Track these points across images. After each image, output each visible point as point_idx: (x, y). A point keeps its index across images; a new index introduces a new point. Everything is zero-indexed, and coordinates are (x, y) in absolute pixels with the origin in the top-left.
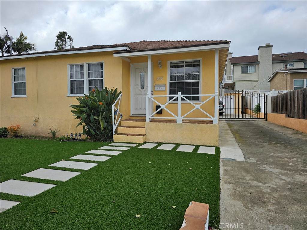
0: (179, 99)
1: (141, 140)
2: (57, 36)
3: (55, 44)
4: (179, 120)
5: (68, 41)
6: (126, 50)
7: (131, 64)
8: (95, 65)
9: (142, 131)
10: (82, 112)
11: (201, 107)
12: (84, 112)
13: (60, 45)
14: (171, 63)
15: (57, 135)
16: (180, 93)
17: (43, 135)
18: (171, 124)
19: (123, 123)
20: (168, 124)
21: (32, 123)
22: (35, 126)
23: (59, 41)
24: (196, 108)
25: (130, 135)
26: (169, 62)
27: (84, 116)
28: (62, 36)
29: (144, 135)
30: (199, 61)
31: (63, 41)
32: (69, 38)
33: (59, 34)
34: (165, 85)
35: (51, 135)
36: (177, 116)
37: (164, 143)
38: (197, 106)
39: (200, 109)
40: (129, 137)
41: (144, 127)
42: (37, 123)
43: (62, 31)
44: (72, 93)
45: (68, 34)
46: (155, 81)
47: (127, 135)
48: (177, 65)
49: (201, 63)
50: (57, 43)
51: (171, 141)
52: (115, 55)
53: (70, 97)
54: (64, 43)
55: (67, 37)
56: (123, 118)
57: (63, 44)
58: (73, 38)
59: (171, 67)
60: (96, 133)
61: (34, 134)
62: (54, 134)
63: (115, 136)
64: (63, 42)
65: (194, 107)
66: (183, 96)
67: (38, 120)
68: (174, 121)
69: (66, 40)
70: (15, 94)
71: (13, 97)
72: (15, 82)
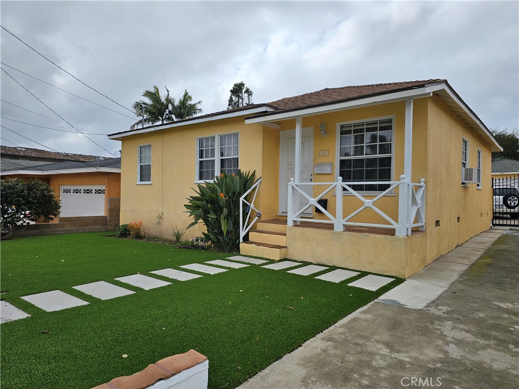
0: (339, 189)
1: (276, 254)
2: (231, 91)
3: (228, 103)
4: (338, 228)
5: (245, 96)
6: (266, 112)
7: (281, 132)
8: (229, 136)
9: (282, 240)
10: (198, 207)
11: (374, 203)
13: (235, 103)
14: (342, 127)
15: (183, 239)
16: (339, 178)
17: (166, 237)
18: (326, 231)
19: (261, 226)
20: (320, 231)
21: (156, 220)
22: (159, 223)
23: (234, 98)
24: (366, 205)
25: (262, 246)
26: (338, 125)
28: (238, 90)
29: (284, 247)
30: (390, 121)
31: (239, 97)
32: (247, 91)
33: (234, 88)
34: (332, 164)
35: (174, 238)
36: (335, 216)
37: (311, 263)
38: (368, 202)
39: (372, 206)
40: (261, 248)
41: (285, 235)
42: (160, 220)
43: (238, 82)
44: (200, 178)
45: (245, 86)
46: (315, 159)
47: (258, 244)
48: (352, 129)
49: (394, 125)
50: (231, 100)
51: (325, 262)
52: (247, 122)
54: (240, 100)
55: (244, 91)
56: (263, 218)
57: (238, 102)
58: (252, 91)
59: (342, 133)
60: (219, 239)
61: (158, 234)
62: (178, 236)
63: (243, 246)
64: (238, 99)
65: (363, 203)
66: (345, 184)
67: (162, 216)
68: (330, 227)
69: (244, 95)
70: (141, 181)
71: (138, 183)
72: (141, 164)
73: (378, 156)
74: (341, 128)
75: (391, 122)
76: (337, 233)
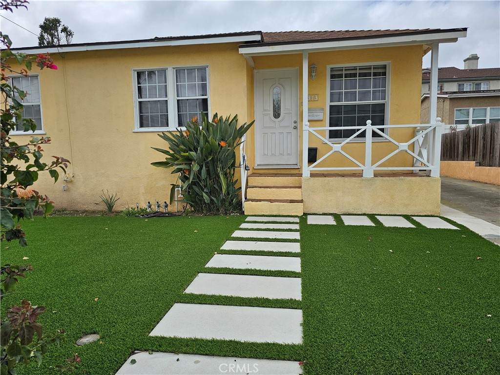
0: (369, 134)
2: (41, 27)
3: (38, 40)
4: (368, 173)
6: (260, 41)
7: (255, 71)
8: (191, 70)
9: (296, 194)
11: (408, 147)
13: (48, 43)
15: (117, 207)
16: (369, 122)
17: (85, 207)
18: (354, 179)
19: (253, 181)
20: (346, 179)
21: (61, 186)
22: (67, 190)
24: (401, 149)
25: (277, 202)
28: (50, 26)
32: (65, 30)
33: (44, 23)
34: (323, 110)
35: (103, 208)
36: (363, 162)
38: (403, 146)
39: (408, 150)
40: (276, 205)
41: (300, 187)
42: (70, 185)
44: (142, 126)
45: (62, 24)
47: (271, 201)
48: (344, 72)
49: (388, 71)
50: (42, 39)
52: (242, 51)
53: (140, 134)
55: (60, 29)
56: (250, 172)
58: (72, 31)
59: (332, 76)
61: (64, 206)
62: (109, 204)
63: (247, 206)
64: (52, 38)
65: (398, 147)
66: (376, 128)
67: (73, 179)
68: (359, 175)
70: (17, 130)
71: (12, 134)
73: (372, 102)
75: (386, 68)
76: (368, 180)
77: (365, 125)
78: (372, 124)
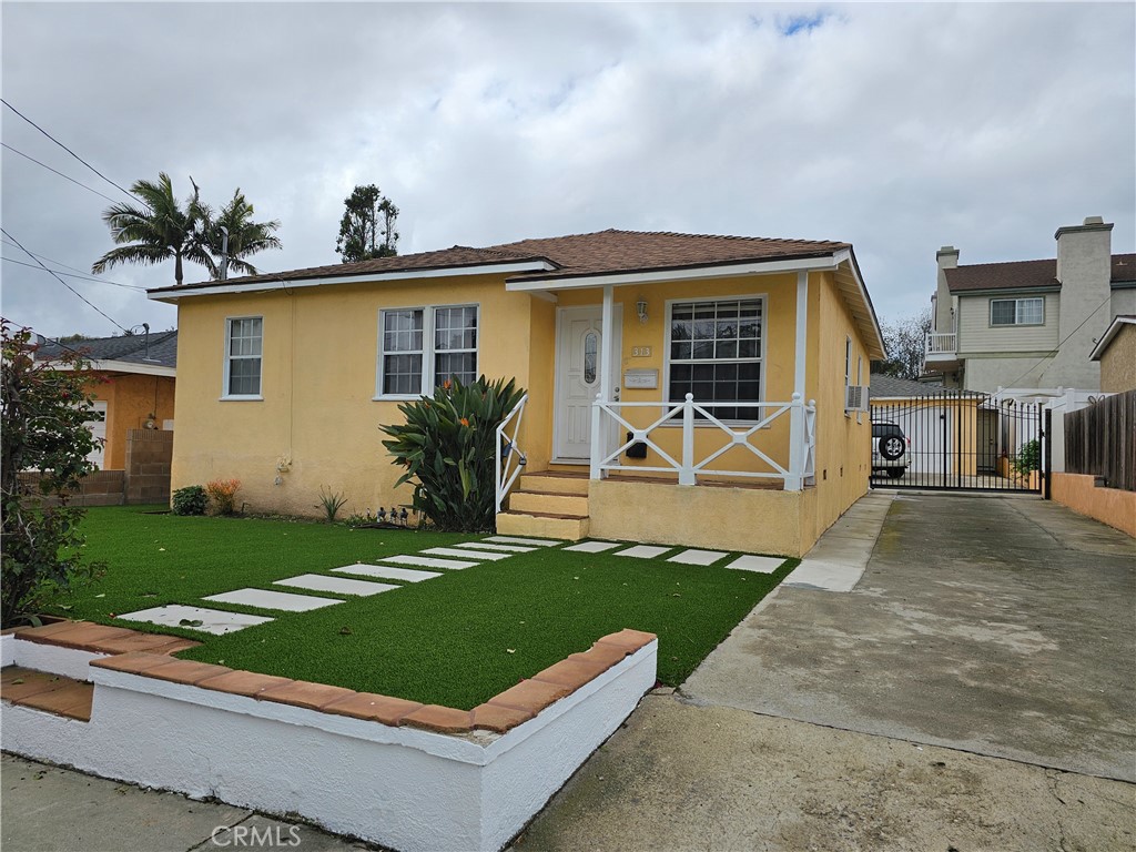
0: (689, 415)
1: (572, 531)
2: (347, 202)
4: (687, 477)
5: (380, 216)
6: (543, 271)
7: (559, 309)
8: (456, 311)
9: (578, 506)
10: (411, 445)
12: (418, 445)
13: (356, 230)
14: (675, 307)
15: (345, 513)
16: (689, 396)
17: (301, 511)
18: (664, 487)
19: (527, 482)
20: (653, 486)
21: (274, 477)
22: (280, 484)
23: (353, 218)
24: (736, 441)
25: (544, 516)
26: (669, 304)
27: (418, 455)
28: (362, 200)
29: (585, 518)
30: (759, 302)
31: (364, 216)
32: (385, 206)
33: (353, 196)
34: (657, 372)
35: (323, 513)
36: (680, 460)
37: (637, 544)
38: (740, 437)
39: (746, 443)
40: (542, 521)
41: (586, 496)
42: (285, 477)
43: (365, 184)
44: (386, 390)
45: (381, 195)
46: (625, 360)
47: (536, 515)
48: (694, 311)
49: (765, 308)
50: (346, 223)
51: (663, 539)
52: (510, 287)
53: (382, 403)
54: (368, 224)
56: (529, 468)
57: (364, 227)
59: (675, 317)
61: (276, 508)
62: (332, 508)
63: (501, 519)
64: (364, 221)
65: (730, 438)
66: (698, 406)
67: (289, 467)
68: (672, 480)
70: (230, 393)
71: (223, 398)
72: (233, 357)
73: (738, 360)
74: (673, 308)
75: (760, 304)
76: (684, 489)
77: (684, 400)
78: (694, 400)
